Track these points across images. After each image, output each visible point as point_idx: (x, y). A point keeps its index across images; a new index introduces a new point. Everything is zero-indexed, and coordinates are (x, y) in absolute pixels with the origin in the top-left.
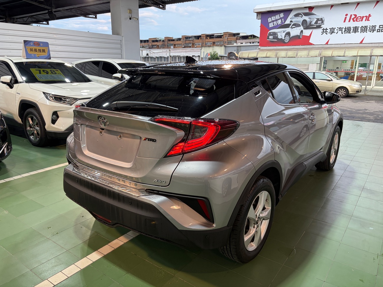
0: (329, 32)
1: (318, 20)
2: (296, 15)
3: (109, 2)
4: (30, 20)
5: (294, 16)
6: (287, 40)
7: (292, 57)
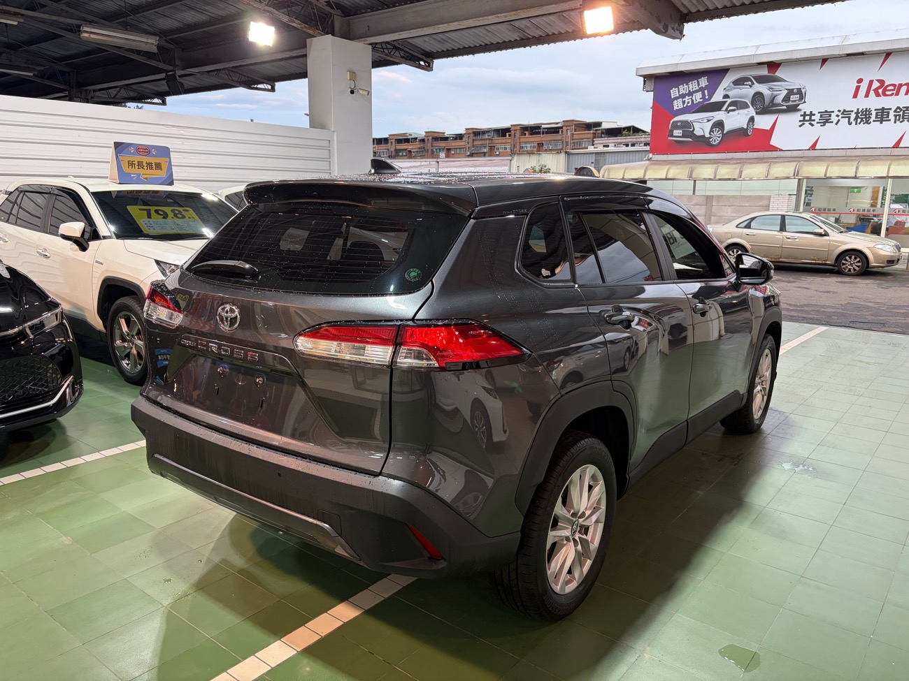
0: (817, 120)
1: (791, 92)
2: (738, 82)
3: (305, 56)
4: (123, 93)
5: (733, 83)
6: (716, 138)
7: (729, 179)
